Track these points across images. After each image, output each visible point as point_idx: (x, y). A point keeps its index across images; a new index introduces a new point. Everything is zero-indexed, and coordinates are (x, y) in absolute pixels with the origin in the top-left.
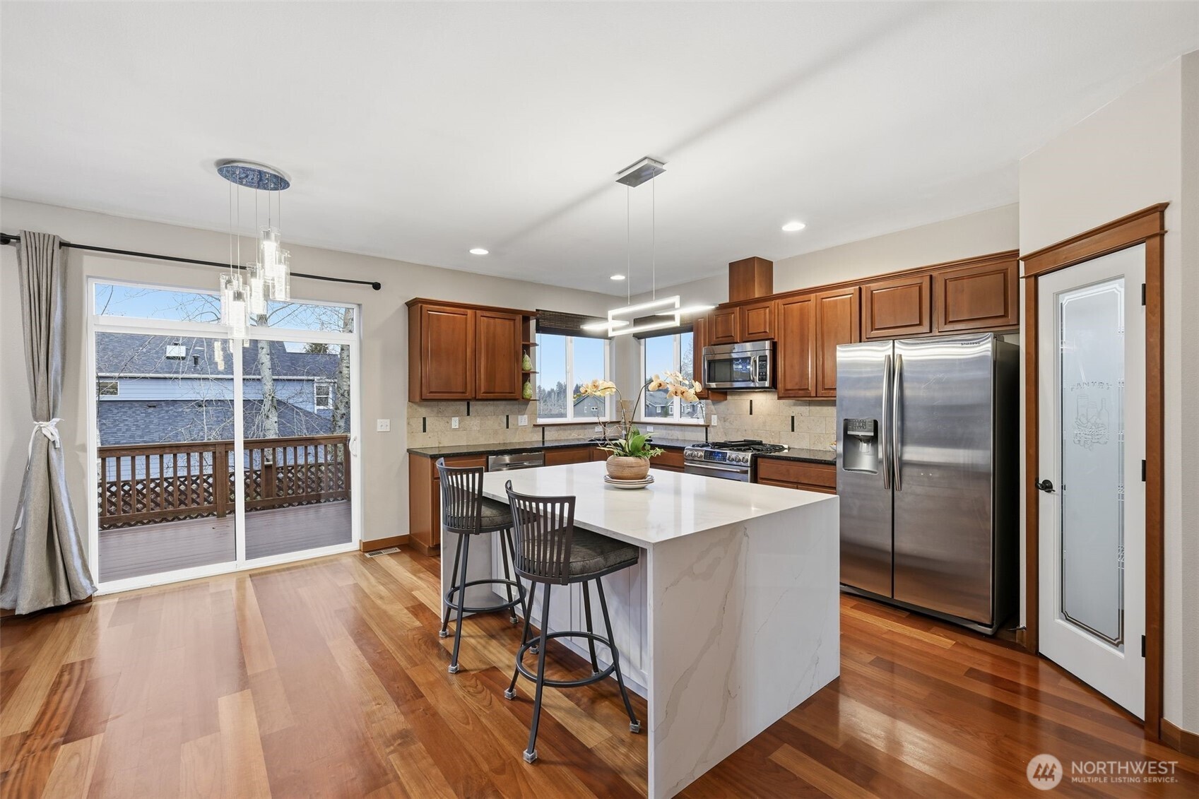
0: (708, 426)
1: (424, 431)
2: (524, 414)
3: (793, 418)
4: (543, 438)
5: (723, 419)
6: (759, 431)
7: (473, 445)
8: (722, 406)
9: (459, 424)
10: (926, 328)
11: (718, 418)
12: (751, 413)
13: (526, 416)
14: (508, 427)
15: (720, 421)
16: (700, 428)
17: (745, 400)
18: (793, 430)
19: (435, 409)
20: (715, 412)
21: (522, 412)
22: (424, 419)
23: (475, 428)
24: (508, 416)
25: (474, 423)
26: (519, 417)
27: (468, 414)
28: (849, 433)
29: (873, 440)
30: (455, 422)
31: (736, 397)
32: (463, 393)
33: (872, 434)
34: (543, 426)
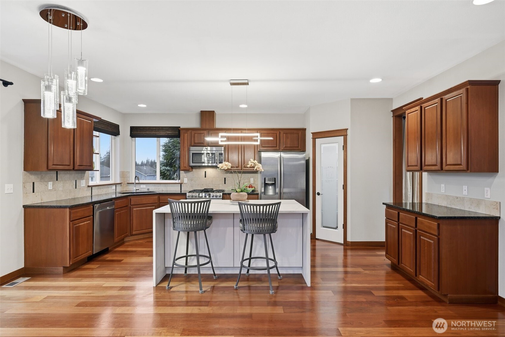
0: (182, 183)
1: (33, 192)
2: (83, 179)
3: (225, 178)
4: (92, 194)
5: (191, 180)
6: (209, 185)
7: (59, 200)
8: (190, 174)
9: (53, 186)
10: (278, 148)
11: (188, 179)
12: (205, 177)
13: (84, 181)
14: (76, 188)
15: (189, 180)
16: (178, 184)
17: (203, 171)
18: (225, 183)
19: (40, 176)
20: (186, 176)
21: (82, 178)
22: (33, 183)
23: (61, 189)
24: (76, 181)
25: (60, 185)
26: (82, 181)
27: (57, 180)
28: (266, 182)
29: (274, 184)
30: (50, 185)
31: (197, 170)
32: (68, 165)
33: (274, 182)
34: (92, 187)
